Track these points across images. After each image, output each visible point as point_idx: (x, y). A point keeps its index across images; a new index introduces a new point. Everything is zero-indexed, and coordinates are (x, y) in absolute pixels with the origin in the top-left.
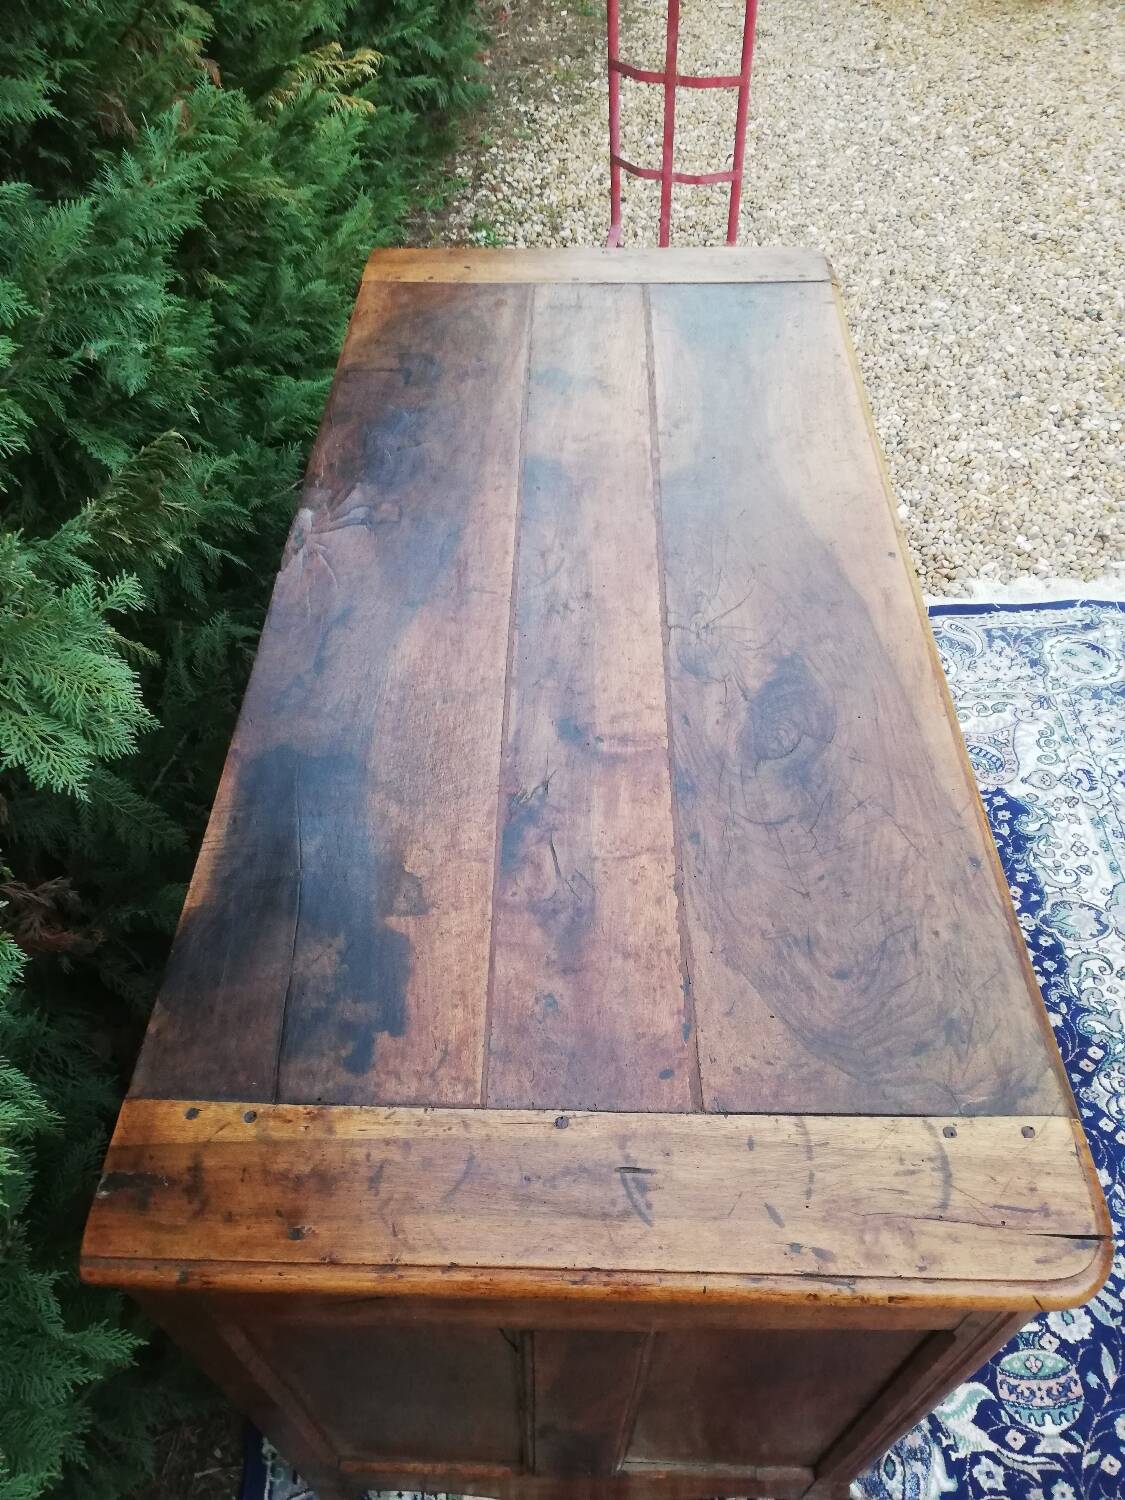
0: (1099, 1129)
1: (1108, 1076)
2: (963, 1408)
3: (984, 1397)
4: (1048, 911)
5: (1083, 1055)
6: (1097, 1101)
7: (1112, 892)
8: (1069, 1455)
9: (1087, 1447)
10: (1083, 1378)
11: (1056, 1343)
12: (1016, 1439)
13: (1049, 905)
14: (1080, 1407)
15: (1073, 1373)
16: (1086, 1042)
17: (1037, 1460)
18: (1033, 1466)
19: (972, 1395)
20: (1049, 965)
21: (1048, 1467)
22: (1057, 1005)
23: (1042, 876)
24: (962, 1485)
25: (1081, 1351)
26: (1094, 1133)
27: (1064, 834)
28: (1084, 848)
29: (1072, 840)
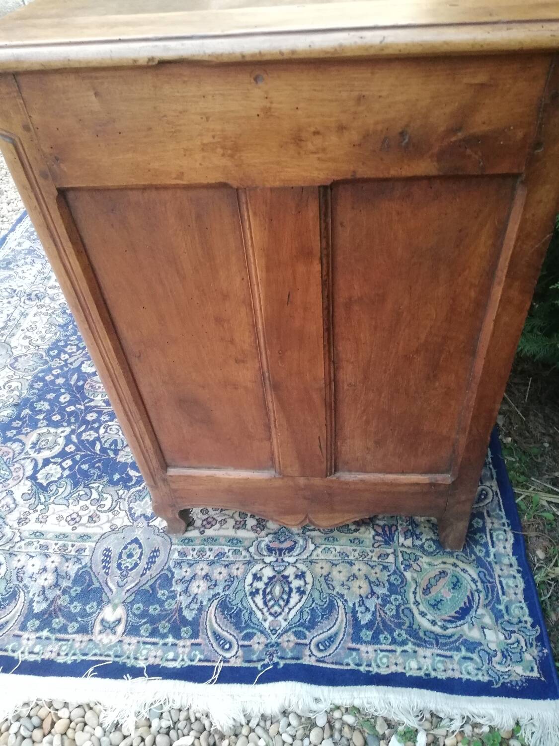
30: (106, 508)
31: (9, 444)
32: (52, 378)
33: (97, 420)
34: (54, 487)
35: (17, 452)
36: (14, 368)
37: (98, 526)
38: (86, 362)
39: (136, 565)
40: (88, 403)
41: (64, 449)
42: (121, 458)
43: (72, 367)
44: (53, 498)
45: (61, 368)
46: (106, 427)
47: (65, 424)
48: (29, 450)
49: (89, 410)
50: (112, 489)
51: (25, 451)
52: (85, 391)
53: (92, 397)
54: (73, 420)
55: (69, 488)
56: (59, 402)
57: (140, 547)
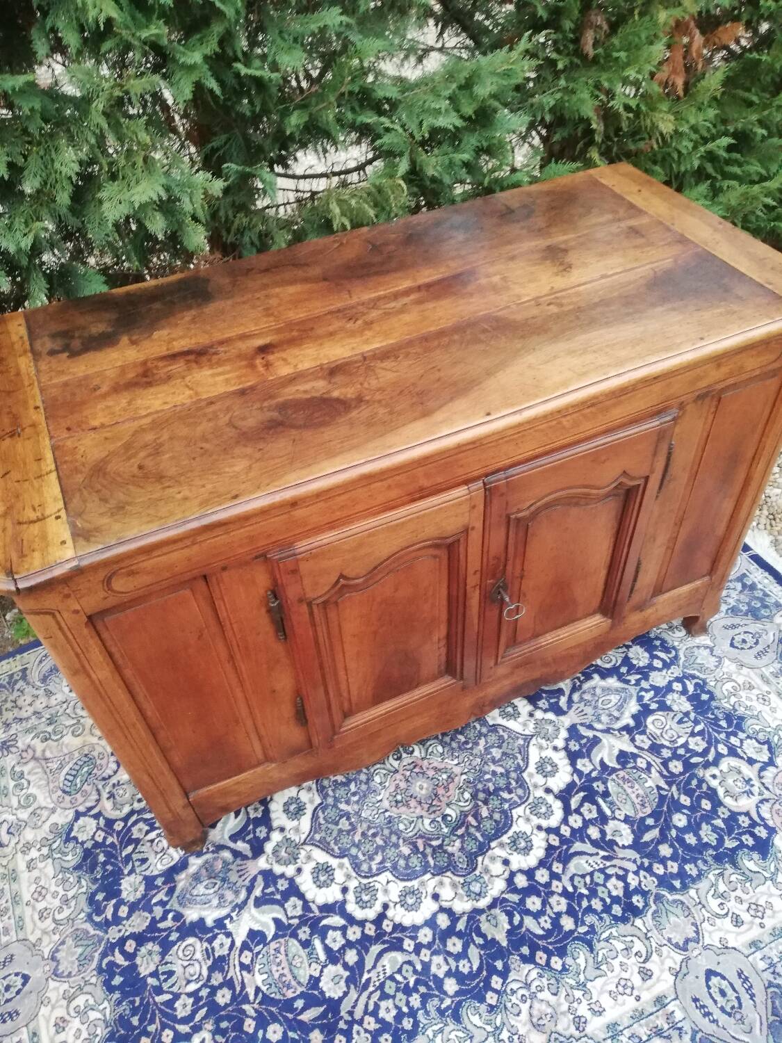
0: (489, 977)
1: (541, 976)
2: (258, 921)
3: (267, 933)
4: (670, 897)
5: (550, 954)
6: (513, 971)
7: (727, 948)
8: (247, 995)
9: (256, 1006)
10: (299, 997)
11: (317, 974)
12: (247, 958)
13: (677, 897)
14: (278, 997)
15: (300, 990)
16: (562, 953)
17: (238, 974)
18: (234, 972)
20: (617, 910)
21: (236, 982)
22: (583, 923)
23: (703, 885)
24: (211, 930)
25: (316, 992)
26: (485, 973)
27: (763, 893)
28: (760, 914)
29: (762, 902)
30: (733, 684)
31: (770, 823)
32: (670, 863)
33: (675, 756)
34: (761, 736)
35: (769, 805)
36: (697, 932)
37: (750, 677)
38: (620, 844)
39: (745, 632)
40: (665, 790)
41: (728, 755)
42: (687, 706)
43: (638, 856)
44: (767, 729)
45: (649, 870)
46: (674, 742)
47: (704, 787)
48: (756, 794)
49: (671, 779)
50: (717, 693)
51: (761, 798)
52: (655, 805)
53: (655, 791)
54: (694, 782)
55: (750, 723)
56: (689, 821)
57: (733, 639)
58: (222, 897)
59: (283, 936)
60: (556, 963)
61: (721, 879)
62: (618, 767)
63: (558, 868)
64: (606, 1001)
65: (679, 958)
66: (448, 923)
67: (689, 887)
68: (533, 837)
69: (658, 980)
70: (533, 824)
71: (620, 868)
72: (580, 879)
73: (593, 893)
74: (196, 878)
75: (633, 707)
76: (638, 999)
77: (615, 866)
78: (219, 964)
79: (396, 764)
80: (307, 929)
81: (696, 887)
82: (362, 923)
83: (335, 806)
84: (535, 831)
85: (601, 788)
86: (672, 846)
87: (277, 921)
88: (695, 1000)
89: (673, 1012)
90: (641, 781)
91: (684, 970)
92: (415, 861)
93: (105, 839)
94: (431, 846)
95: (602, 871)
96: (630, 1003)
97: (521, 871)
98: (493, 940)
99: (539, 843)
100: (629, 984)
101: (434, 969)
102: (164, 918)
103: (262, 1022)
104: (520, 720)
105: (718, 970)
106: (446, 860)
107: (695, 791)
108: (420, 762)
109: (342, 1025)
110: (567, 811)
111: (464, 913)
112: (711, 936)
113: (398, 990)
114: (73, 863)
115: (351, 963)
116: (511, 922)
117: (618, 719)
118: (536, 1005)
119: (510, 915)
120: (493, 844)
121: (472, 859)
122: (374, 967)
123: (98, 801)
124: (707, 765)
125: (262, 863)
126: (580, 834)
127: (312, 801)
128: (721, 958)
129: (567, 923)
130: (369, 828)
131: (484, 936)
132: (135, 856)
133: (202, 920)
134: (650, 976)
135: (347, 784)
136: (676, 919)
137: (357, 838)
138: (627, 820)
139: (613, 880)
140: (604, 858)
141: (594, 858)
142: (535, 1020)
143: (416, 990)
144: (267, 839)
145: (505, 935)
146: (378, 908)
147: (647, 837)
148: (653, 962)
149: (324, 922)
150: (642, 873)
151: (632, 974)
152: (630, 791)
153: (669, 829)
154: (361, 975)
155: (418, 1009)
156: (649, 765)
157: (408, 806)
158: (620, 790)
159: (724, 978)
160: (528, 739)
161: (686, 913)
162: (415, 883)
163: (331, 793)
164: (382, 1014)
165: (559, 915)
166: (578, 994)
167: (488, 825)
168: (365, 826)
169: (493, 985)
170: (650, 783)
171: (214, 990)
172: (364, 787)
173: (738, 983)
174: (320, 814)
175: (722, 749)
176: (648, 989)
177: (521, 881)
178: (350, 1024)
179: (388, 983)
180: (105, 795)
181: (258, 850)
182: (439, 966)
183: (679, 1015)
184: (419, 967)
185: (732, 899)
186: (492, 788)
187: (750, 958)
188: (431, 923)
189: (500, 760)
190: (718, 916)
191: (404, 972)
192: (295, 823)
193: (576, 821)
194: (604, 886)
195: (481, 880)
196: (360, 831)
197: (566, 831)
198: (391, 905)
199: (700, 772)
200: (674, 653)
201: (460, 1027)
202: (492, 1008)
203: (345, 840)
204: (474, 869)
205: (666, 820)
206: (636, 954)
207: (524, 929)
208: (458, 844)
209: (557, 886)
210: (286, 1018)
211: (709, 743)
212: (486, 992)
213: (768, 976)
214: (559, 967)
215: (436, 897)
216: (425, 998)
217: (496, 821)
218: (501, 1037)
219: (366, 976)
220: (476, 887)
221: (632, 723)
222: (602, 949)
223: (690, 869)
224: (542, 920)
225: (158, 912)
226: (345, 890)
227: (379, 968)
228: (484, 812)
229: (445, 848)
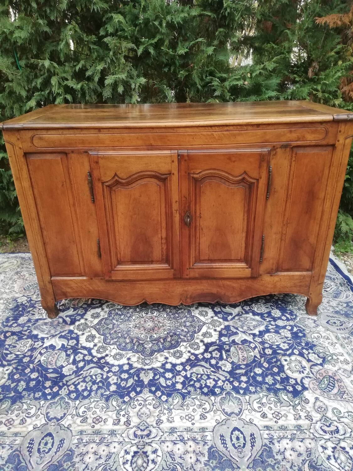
0: (131, 391)
1: (153, 399)
2: (56, 343)
3: (57, 347)
4: (235, 395)
5: (163, 394)
6: (143, 394)
7: (251, 423)
8: (34, 361)
9: (35, 365)
10: (52, 369)
11: (64, 365)
12: (44, 351)
13: (238, 396)
14: (45, 366)
15: (54, 367)
16: (169, 395)
18: (36, 354)
19: (58, 344)
20: (205, 390)
21: (34, 357)
22: (186, 389)
23: (254, 396)
24: (38, 339)
25: (60, 370)
26: (130, 389)
27: (285, 410)
28: (278, 418)
29: (283, 413)
30: (319, 335)
31: (306, 386)
32: (243, 383)
33: (271, 347)
34: (321, 355)
35: (310, 379)
36: (240, 412)
37: (329, 335)
38: (223, 369)
39: (337, 320)
40: (258, 358)
41: (298, 355)
42: (289, 335)
43: (229, 376)
44: (327, 353)
45: (231, 383)
46: (273, 343)
47: (279, 363)
48: (305, 373)
49: (263, 355)
50: (308, 335)
51: (307, 375)
52: (249, 362)
53: (253, 357)
54: (274, 360)
55: (318, 348)
56: (263, 373)
57: (329, 320)
58: (50, 331)
59: (61, 350)
60: (164, 398)
61: (265, 398)
62: (240, 343)
63: (188, 368)
64: (177, 419)
65: (223, 417)
66: (128, 369)
67: (247, 395)
68: (184, 354)
69: (207, 421)
70: (187, 350)
71: (217, 377)
72: (195, 374)
73: (198, 380)
74: (46, 324)
75: (262, 328)
76: (193, 424)
77: (215, 376)
78: (33, 349)
79: (144, 315)
80: (72, 351)
81: (250, 395)
82: (94, 357)
83: (111, 320)
84: (186, 352)
85: (227, 348)
86: (248, 378)
87: (63, 345)
88: (222, 436)
89: (207, 436)
90: (248, 352)
91: (224, 423)
92: (129, 346)
93: (26, 303)
94: (139, 342)
95: (208, 375)
96: (188, 424)
97: (171, 363)
98: (142, 381)
99: (186, 356)
100: (193, 418)
101: (110, 380)
102: (26, 331)
103: (32, 371)
104: (206, 317)
105: (241, 430)
106: (142, 349)
107: (273, 363)
108: (154, 318)
109: (61, 384)
110: (206, 351)
111: (136, 368)
112: (246, 416)
113: (91, 381)
114: (11, 308)
115: (79, 366)
116: (154, 377)
117: (252, 330)
118: (144, 409)
119: (155, 375)
120: (165, 351)
121: (152, 353)
122: (87, 370)
123: (33, 295)
124: (284, 355)
125: (72, 328)
126: (207, 360)
127: (103, 316)
128: (246, 426)
129: (179, 386)
130: (119, 330)
131: (139, 378)
132: (31, 312)
133: (37, 335)
134: (205, 419)
135: (120, 315)
136: (233, 404)
137: (112, 332)
138: (232, 363)
139: (211, 380)
140: (212, 371)
141: (208, 370)
142: (139, 413)
143: (98, 384)
144: (79, 320)
145: (148, 380)
146: (104, 355)
147: (238, 371)
148: (210, 414)
149: (80, 351)
150: (227, 382)
151: (197, 414)
152: (240, 353)
153: (251, 372)
154: (80, 371)
155: (94, 391)
156: (256, 347)
157: (139, 329)
158: (236, 351)
159: (242, 433)
160: (204, 324)
161: (239, 404)
162: (124, 352)
163: (113, 316)
164: (79, 387)
165: (177, 382)
166: (166, 412)
167: (167, 344)
168: (118, 329)
169: (131, 395)
170: (252, 354)
171: (25, 356)
172: (127, 318)
173: (248, 438)
174: (104, 321)
175: (296, 352)
176: (200, 423)
177: (168, 366)
178: (64, 385)
179: (89, 377)
180: (36, 294)
181: (73, 323)
182: (113, 379)
183: (209, 438)
184: (104, 377)
185: (267, 407)
186: (178, 333)
187: (261, 432)
188: (121, 366)
189: (188, 327)
190: (255, 410)
191: (97, 376)
192: (93, 319)
193: (207, 355)
194: (205, 381)
195: (152, 360)
196: (115, 330)
197: (200, 357)
198: (110, 356)
199: (279, 357)
200: (294, 317)
201: (106, 403)
202: (124, 402)
203: (107, 331)
204: (152, 356)
205: (251, 368)
206: (204, 408)
207: (158, 381)
208: (150, 345)
209: (183, 373)
210: (42, 372)
211: (290, 348)
212: (126, 396)
213: (267, 442)
214: (164, 400)
215: (129, 359)
216: (99, 388)
217: (172, 344)
218: (120, 413)
219: (82, 372)
220: (147, 362)
221: (258, 333)
222: (188, 401)
223: (252, 389)
224: (168, 382)
225: (26, 328)
226: (95, 345)
227: (89, 371)
228: (169, 339)
229: (144, 345)
